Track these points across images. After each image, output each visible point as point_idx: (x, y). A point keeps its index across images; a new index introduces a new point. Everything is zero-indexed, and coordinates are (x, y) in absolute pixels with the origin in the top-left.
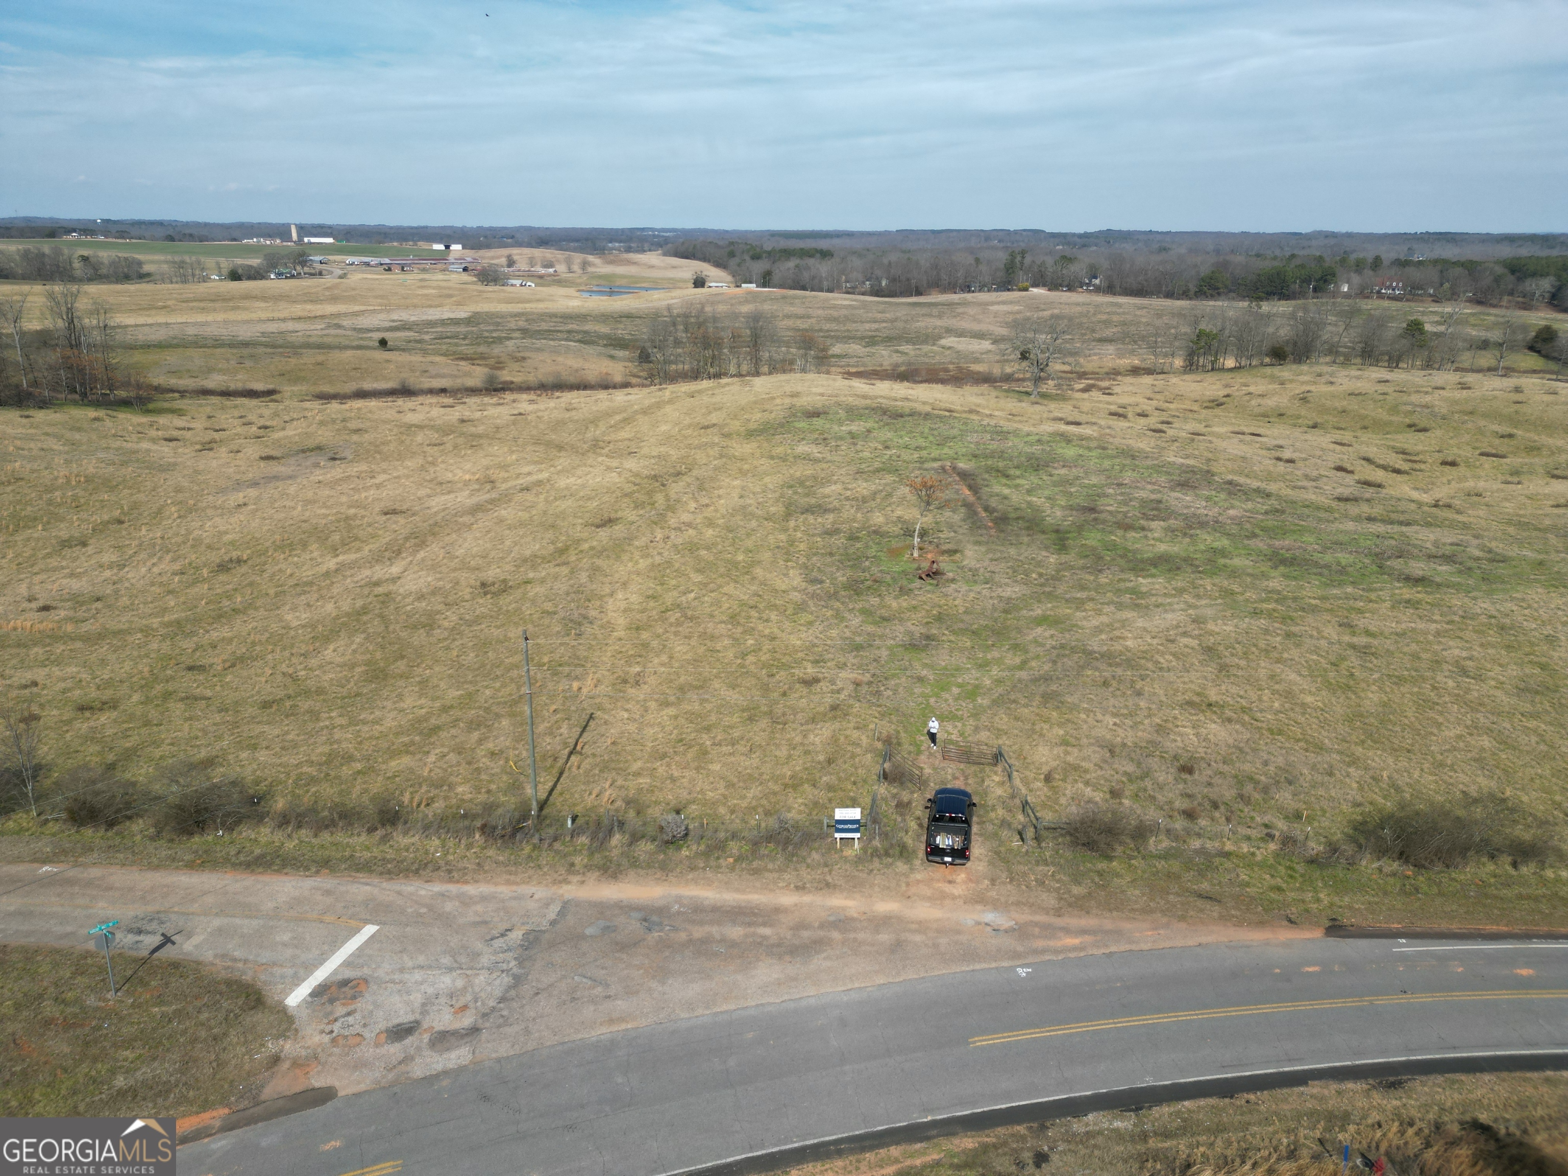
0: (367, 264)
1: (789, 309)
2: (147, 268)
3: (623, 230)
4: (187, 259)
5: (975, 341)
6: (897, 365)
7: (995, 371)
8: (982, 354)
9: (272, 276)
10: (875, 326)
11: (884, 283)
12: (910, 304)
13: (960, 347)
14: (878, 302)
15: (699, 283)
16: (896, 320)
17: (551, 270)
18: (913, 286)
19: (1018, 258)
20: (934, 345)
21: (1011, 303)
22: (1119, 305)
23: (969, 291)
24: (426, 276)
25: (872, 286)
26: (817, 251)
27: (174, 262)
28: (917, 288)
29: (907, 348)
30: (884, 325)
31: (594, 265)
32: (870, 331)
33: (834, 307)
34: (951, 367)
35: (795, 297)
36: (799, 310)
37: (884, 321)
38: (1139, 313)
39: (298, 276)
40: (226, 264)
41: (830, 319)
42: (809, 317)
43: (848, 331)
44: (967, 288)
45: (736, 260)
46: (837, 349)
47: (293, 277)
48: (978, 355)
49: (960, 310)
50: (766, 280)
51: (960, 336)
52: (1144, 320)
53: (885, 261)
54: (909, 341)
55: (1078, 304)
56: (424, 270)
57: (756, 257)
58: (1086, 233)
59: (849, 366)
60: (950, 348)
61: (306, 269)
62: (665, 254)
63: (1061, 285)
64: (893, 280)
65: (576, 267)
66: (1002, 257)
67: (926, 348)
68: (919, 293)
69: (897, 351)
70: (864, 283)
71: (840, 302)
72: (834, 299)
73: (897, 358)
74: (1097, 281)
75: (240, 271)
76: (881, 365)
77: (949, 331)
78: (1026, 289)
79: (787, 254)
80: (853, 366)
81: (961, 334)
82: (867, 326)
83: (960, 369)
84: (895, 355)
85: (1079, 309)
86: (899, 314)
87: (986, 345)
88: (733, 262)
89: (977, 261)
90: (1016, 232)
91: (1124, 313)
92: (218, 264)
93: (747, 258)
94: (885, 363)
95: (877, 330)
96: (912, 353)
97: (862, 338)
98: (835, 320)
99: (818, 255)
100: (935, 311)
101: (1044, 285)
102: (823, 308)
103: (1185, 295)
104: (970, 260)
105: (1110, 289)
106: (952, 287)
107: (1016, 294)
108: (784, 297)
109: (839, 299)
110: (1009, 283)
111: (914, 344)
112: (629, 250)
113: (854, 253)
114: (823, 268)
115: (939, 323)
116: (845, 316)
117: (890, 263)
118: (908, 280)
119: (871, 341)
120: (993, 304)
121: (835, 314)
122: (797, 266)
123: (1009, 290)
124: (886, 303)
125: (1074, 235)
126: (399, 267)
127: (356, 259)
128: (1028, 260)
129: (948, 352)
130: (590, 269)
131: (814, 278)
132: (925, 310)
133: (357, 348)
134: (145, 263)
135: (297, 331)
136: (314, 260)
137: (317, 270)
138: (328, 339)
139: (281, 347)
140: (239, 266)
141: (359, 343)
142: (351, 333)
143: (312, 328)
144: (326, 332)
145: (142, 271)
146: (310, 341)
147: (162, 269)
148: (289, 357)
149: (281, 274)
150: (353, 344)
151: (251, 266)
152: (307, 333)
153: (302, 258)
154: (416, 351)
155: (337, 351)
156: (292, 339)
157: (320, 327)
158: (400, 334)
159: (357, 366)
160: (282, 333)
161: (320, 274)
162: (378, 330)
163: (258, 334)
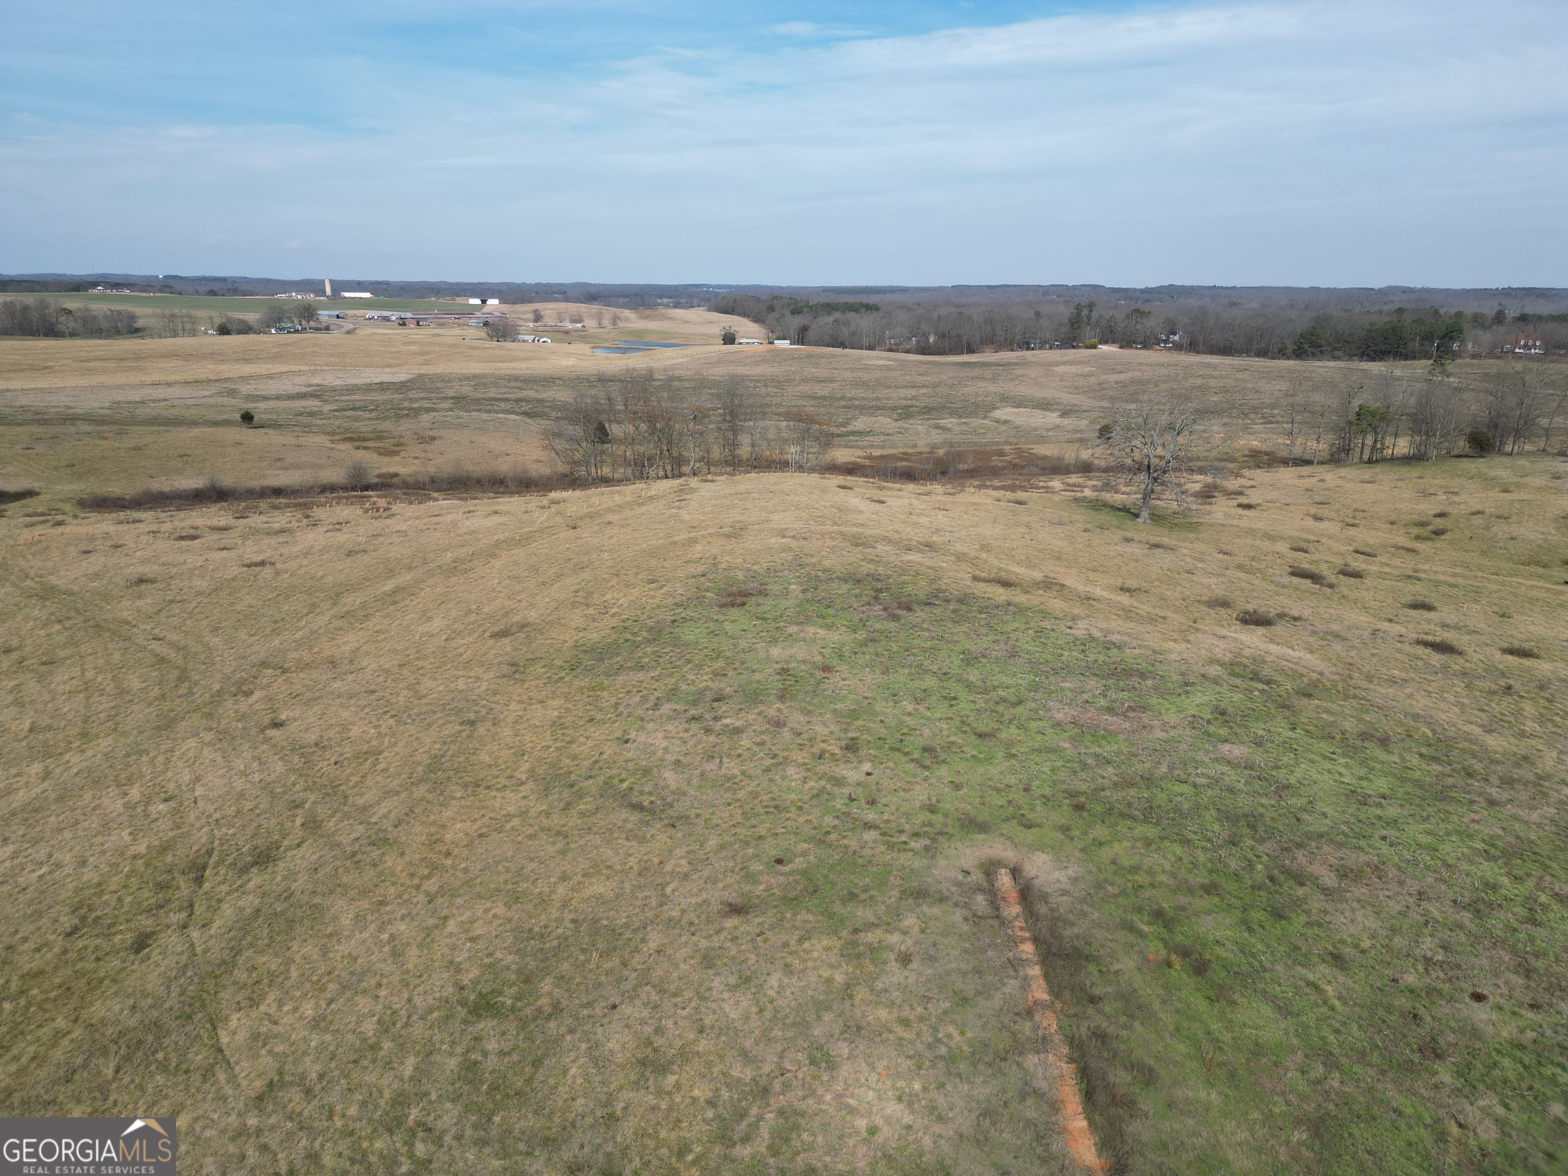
0: (387, 319)
1: (811, 371)
2: (140, 323)
3: (676, 286)
4: (176, 311)
5: (1037, 413)
6: (934, 447)
7: (1067, 456)
8: (1048, 430)
9: (273, 331)
10: (912, 392)
11: (931, 340)
12: (958, 364)
13: (1019, 421)
14: (920, 362)
15: (729, 339)
16: (938, 385)
17: (579, 325)
18: (964, 342)
19: (1085, 312)
20: (985, 417)
21: (1080, 363)
22: (1214, 367)
23: (1028, 349)
24: (441, 331)
25: (918, 342)
26: (862, 305)
27: (164, 316)
28: (969, 345)
29: (949, 422)
30: (924, 391)
31: (627, 320)
32: (905, 399)
33: (866, 368)
34: (1007, 448)
35: (821, 356)
36: (822, 373)
37: (924, 386)
38: (1239, 376)
39: (304, 330)
40: (221, 319)
41: (857, 384)
42: (832, 381)
43: (877, 399)
44: (1026, 345)
45: (776, 315)
46: (860, 423)
47: (297, 331)
48: (1044, 433)
49: (1019, 372)
50: (801, 337)
51: (1019, 405)
52: (1250, 386)
53: (935, 316)
54: (954, 413)
55: (1162, 365)
56: (442, 325)
57: (796, 312)
58: (1147, 288)
59: (872, 446)
60: (1005, 422)
61: (312, 324)
62: (709, 310)
63: (1134, 342)
64: (942, 336)
65: (606, 322)
66: (1065, 312)
67: (975, 422)
68: (971, 350)
69: (938, 427)
70: (910, 339)
71: (874, 362)
72: (869, 358)
73: (937, 437)
74: (1176, 338)
75: (229, 326)
76: (915, 446)
77: (1006, 399)
78: (1095, 347)
79: (830, 308)
80: (878, 447)
81: (1020, 403)
82: (902, 392)
83: (1019, 451)
84: (934, 431)
85: (1164, 371)
86: (943, 377)
87: (1053, 418)
88: (771, 317)
89: (1037, 314)
90: (1074, 287)
91: (1221, 377)
92: (210, 317)
93: (787, 313)
94: (921, 443)
95: (914, 398)
96: (957, 429)
97: (894, 408)
98: (864, 384)
99: (863, 310)
100: (988, 373)
101: (1113, 342)
102: (852, 370)
103: (1282, 353)
104: (1030, 314)
105: (1193, 347)
106: (1009, 345)
107: (1083, 353)
108: (809, 356)
109: (878, 358)
110: (1074, 339)
111: (960, 417)
112: (677, 306)
113: (903, 307)
114: (863, 323)
115: (992, 388)
116: (877, 380)
117: (939, 317)
118: (959, 336)
119: (905, 412)
120: (1058, 364)
121: (865, 376)
122: (836, 321)
123: (1074, 347)
124: (930, 362)
125: (1135, 290)
126: (415, 322)
127: (375, 314)
128: (1095, 315)
129: (1004, 428)
130: (621, 325)
131: (854, 334)
132: (976, 372)
133: (216, 424)
134: (139, 317)
135: (165, 400)
136: (324, 315)
137: (324, 324)
138: (193, 411)
139: (113, 423)
140: (229, 320)
141: (226, 417)
142: (234, 402)
143: (195, 394)
144: (207, 400)
145: (136, 325)
146: (164, 413)
147: (153, 323)
148: (105, 438)
149: (284, 329)
150: (220, 418)
151: (242, 321)
152: (176, 402)
153: (308, 312)
154: (295, 429)
155: (181, 429)
156: (143, 412)
157: (206, 393)
158: (299, 404)
159: (189, 452)
160: (142, 402)
161: (327, 328)
162: (278, 398)
163: (107, 405)
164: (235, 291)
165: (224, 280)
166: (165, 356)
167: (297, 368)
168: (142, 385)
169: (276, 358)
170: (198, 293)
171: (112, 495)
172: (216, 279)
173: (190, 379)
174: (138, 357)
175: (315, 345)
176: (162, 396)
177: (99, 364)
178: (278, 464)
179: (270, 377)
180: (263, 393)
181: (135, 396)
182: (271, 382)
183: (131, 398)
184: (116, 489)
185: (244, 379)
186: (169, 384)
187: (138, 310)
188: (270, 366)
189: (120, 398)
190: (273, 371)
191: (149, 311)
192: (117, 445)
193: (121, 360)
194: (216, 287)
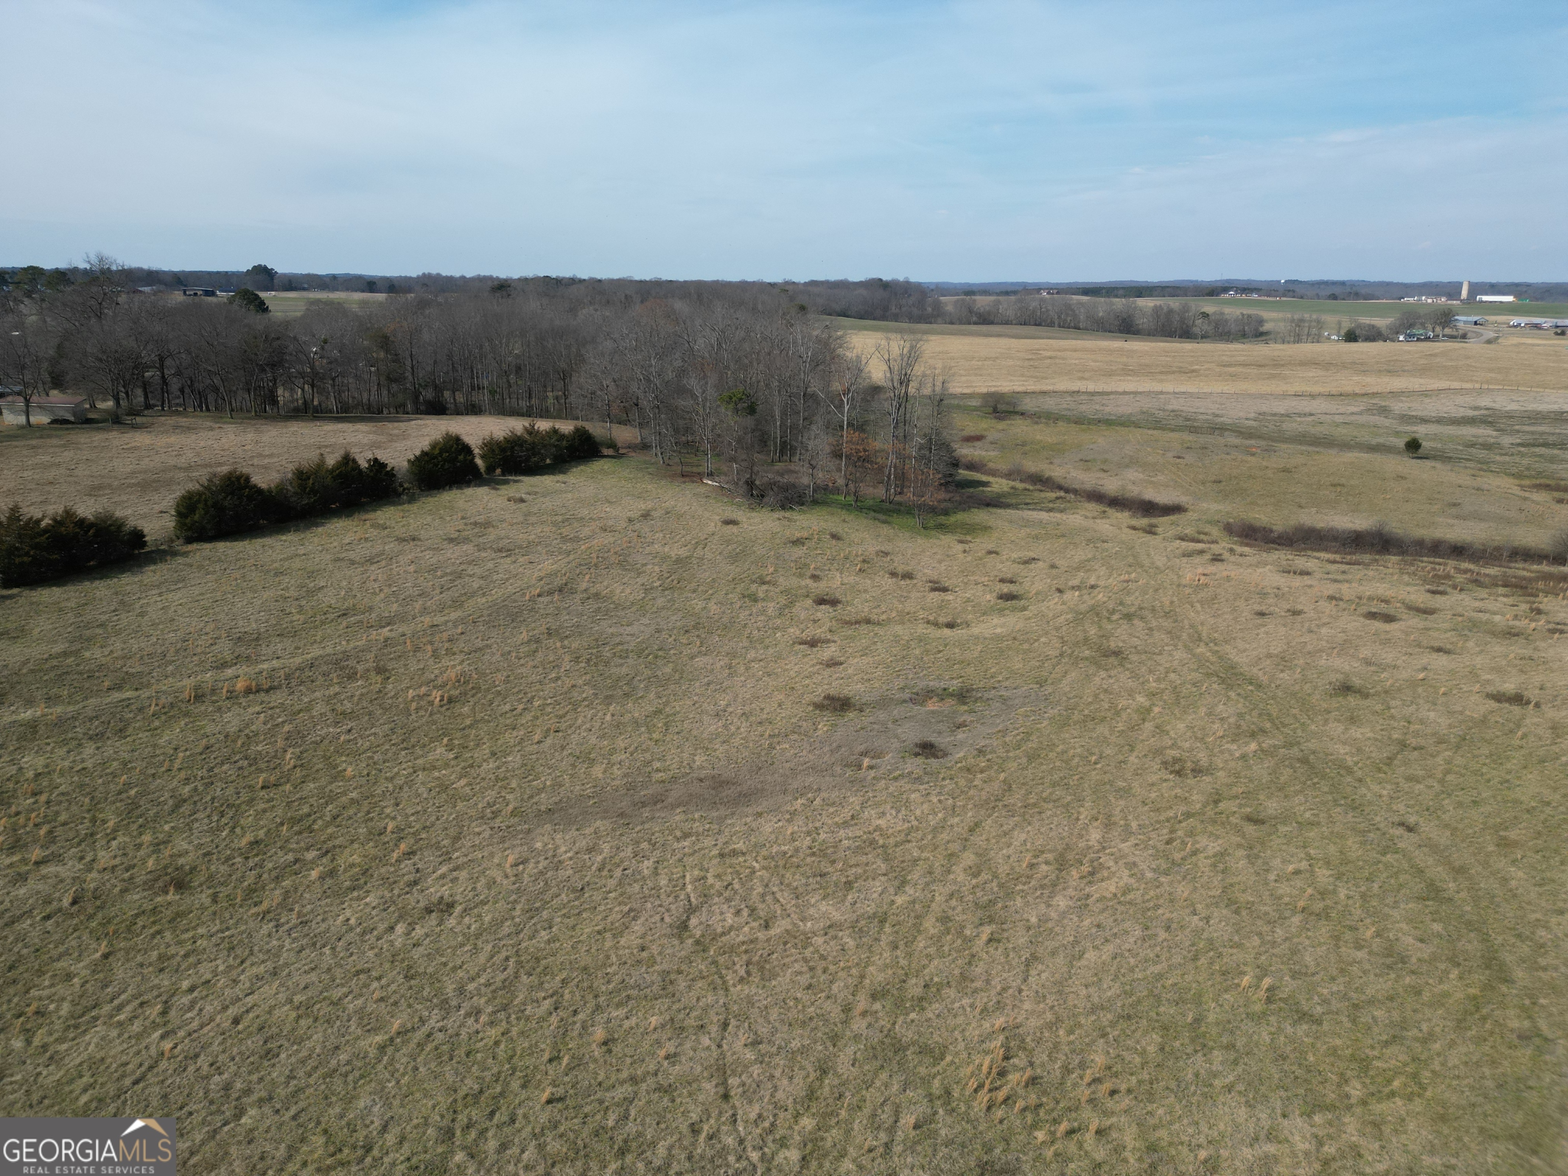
0: (1538, 327)
2: (1267, 327)
4: (1307, 316)
9: (1401, 338)
27: (1292, 321)
39: (1436, 338)
40: (1347, 325)
47: (1427, 339)
61: (1447, 331)
75: (1358, 332)
92: (1339, 323)
127: (1522, 320)
133: (1373, 449)
134: (1266, 321)
135: (1311, 415)
136: (1463, 320)
137: (1461, 332)
138: (1342, 430)
139: (1260, 437)
140: (1359, 326)
141: (1381, 440)
142: (1388, 422)
143: (1342, 410)
144: (1352, 418)
145: (1261, 329)
146: (1313, 431)
147: (1282, 327)
148: (1253, 455)
149: (1414, 336)
150: (1374, 442)
151: (1373, 326)
152: (1323, 418)
153: (1445, 318)
154: (1468, 464)
155: (1333, 452)
156: (1289, 427)
157: (1355, 409)
158: (1468, 432)
159: (1343, 481)
160: (1288, 416)
161: (1464, 336)
162: (1439, 421)
163: (1252, 415)
164: (1357, 295)
165: (1343, 283)
166: (1304, 364)
167: (1456, 385)
168: (1284, 396)
169: (1423, 371)
170: (1318, 297)
171: (1258, 524)
172: (1334, 283)
173: (1334, 391)
174: (1277, 363)
175: (1468, 358)
176: (1307, 410)
177: (1240, 369)
178: (1454, 511)
179: (1425, 394)
180: (1419, 414)
181: (1280, 407)
182: (1427, 400)
183: (1275, 410)
184: (1262, 517)
185: (1394, 394)
186: (1313, 396)
187: (1265, 315)
188: (1422, 381)
189: (1264, 409)
190: (1430, 387)
191: (1274, 315)
192: (1265, 464)
193: (1260, 366)
194: (1337, 290)
